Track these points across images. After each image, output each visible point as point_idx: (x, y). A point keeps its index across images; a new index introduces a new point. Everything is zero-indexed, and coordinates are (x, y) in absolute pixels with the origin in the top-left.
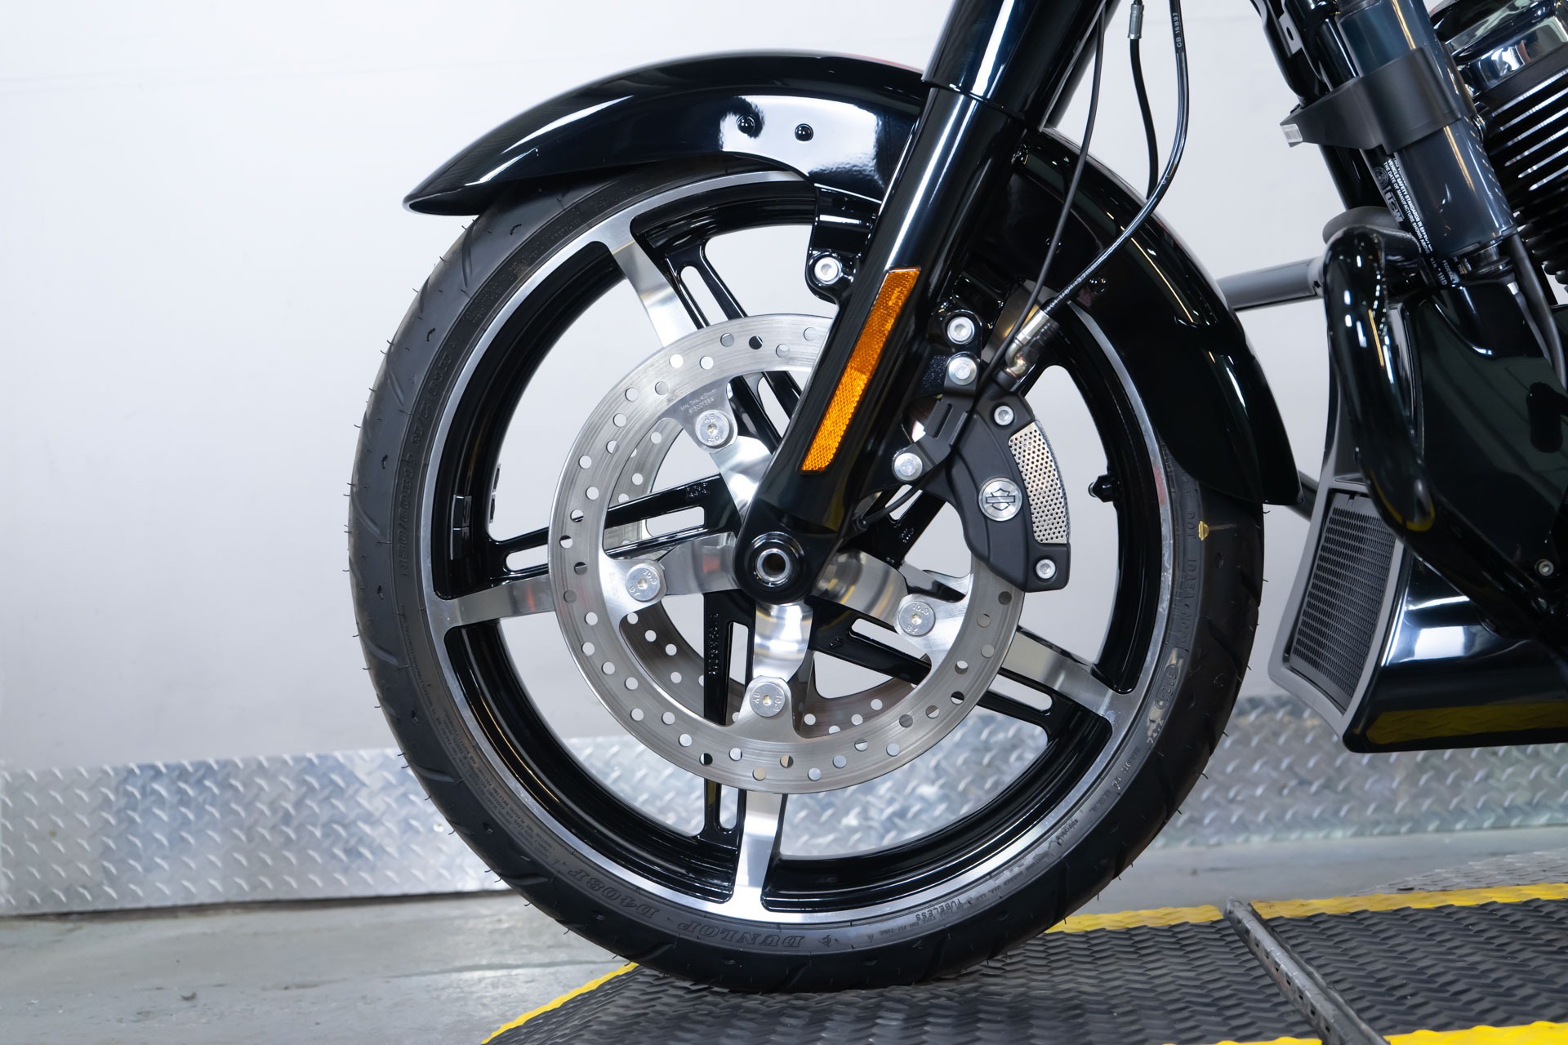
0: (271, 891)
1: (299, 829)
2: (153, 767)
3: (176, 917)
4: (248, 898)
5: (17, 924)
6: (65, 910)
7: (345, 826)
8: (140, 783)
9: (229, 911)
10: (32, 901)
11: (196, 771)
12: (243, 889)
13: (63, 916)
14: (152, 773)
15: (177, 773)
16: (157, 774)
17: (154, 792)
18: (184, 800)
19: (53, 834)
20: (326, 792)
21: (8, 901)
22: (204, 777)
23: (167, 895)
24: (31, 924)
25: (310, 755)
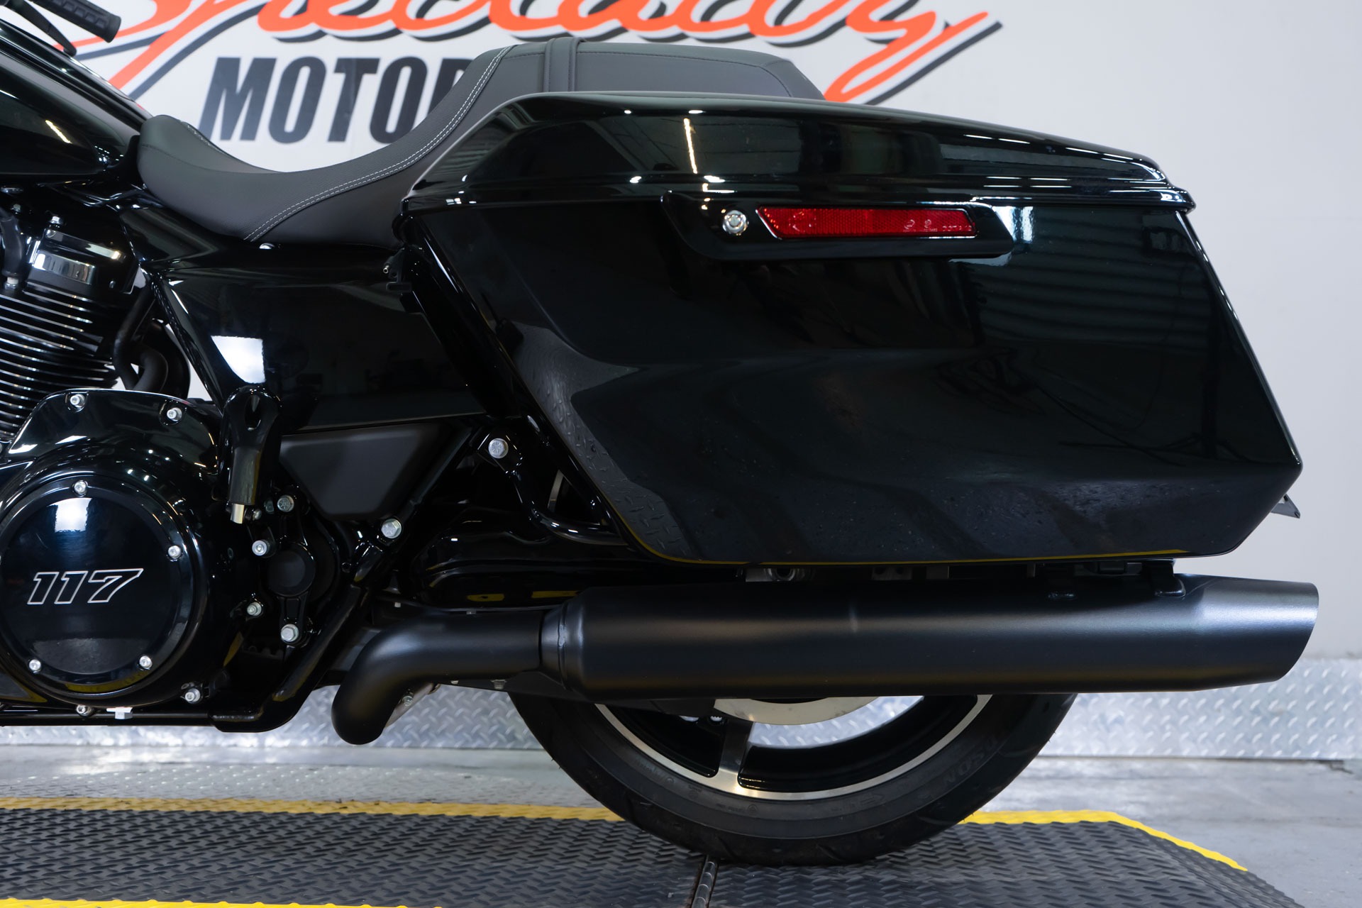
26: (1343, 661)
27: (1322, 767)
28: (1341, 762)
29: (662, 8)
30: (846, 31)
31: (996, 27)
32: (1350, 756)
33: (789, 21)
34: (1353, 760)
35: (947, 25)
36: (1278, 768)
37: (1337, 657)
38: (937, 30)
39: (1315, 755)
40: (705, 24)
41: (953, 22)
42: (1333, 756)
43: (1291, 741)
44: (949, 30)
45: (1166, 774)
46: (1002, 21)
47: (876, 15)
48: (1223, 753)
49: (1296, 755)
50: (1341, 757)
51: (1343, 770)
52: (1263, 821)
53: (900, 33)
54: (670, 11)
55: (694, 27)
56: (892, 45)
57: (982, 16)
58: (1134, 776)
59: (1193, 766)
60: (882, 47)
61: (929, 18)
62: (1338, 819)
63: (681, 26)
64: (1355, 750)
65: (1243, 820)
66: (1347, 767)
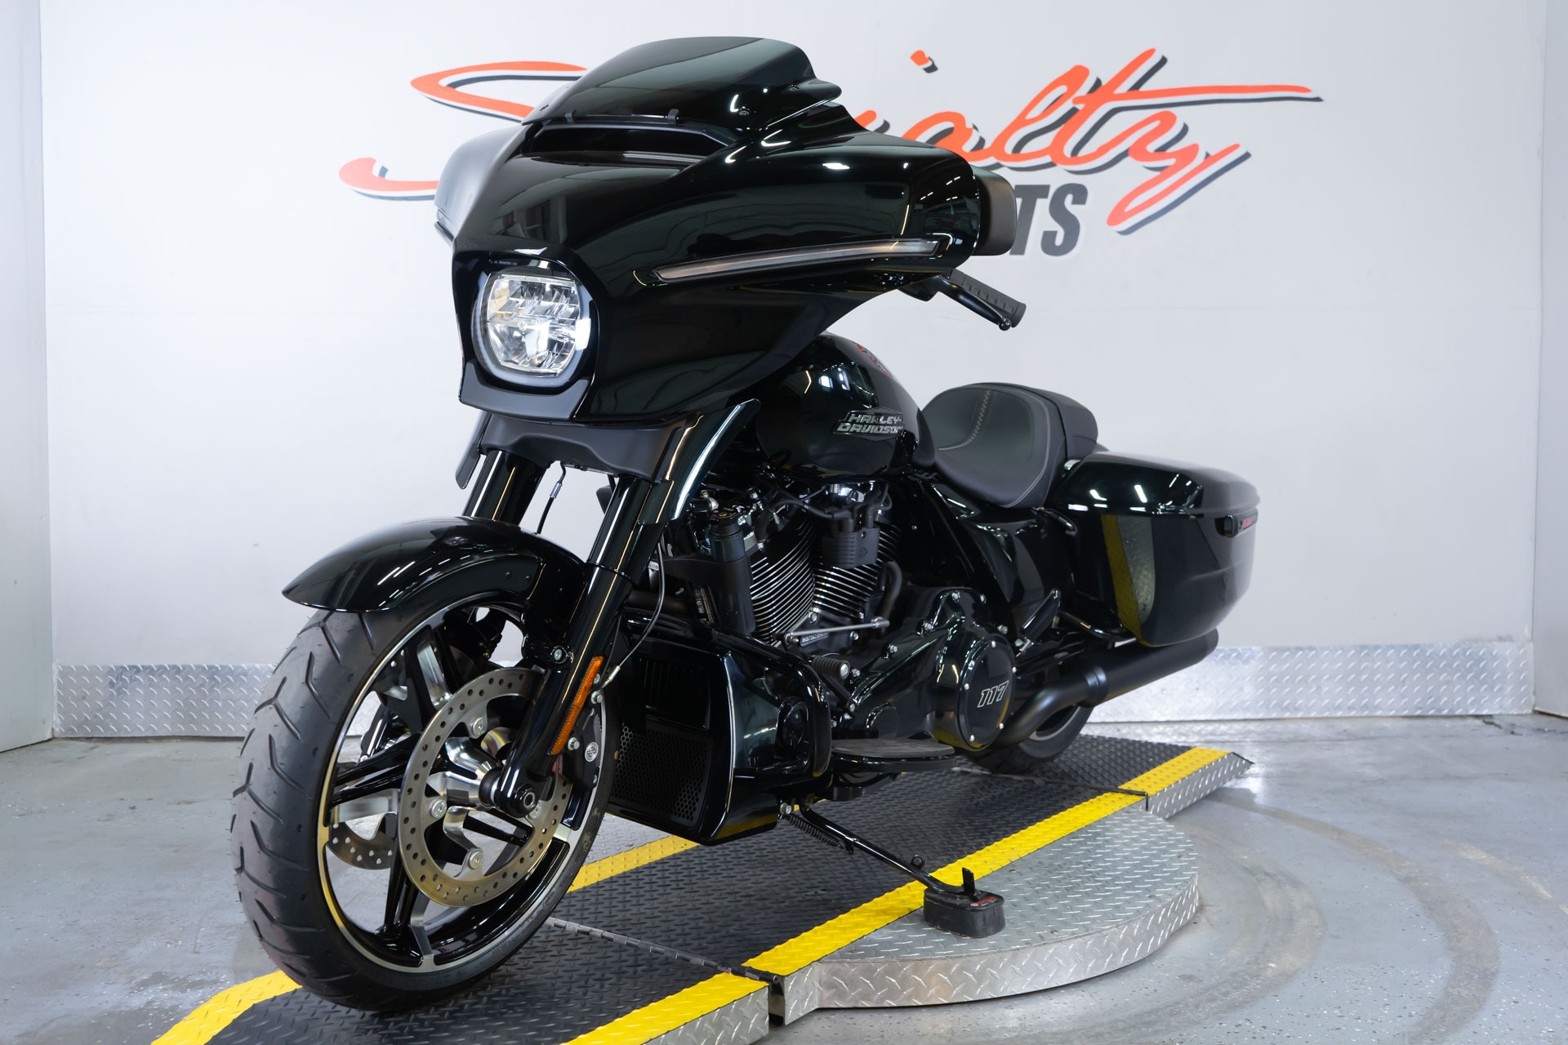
0: (195, 730)
1: (211, 701)
2: (136, 667)
3: (147, 742)
4: (184, 734)
5: (65, 742)
6: (90, 736)
7: (234, 701)
8: (129, 675)
9: (175, 740)
10: (73, 730)
11: (158, 670)
12: (182, 730)
13: (89, 739)
14: (135, 670)
15: (148, 670)
16: (138, 671)
17: (136, 680)
18: (152, 684)
19: (84, 698)
20: (225, 684)
21: (61, 730)
22: (162, 674)
23: (143, 731)
24: (72, 742)
25: (217, 665)
26: (1494, 643)
27: (1478, 722)
28: (1490, 716)
29: (982, 141)
30: (1128, 160)
31: (1247, 156)
32: (1497, 713)
33: (1083, 152)
34: (1499, 715)
35: (1208, 155)
36: (1447, 724)
37: (1490, 641)
38: (1200, 159)
39: (1472, 712)
40: (1016, 155)
41: (1212, 153)
42: (1485, 712)
43: (1455, 703)
44: (1209, 159)
45: (1372, 734)
46: (1250, 152)
47: (1152, 147)
48: (1406, 713)
49: (1458, 712)
50: (1490, 713)
51: (1492, 723)
52: (1458, 778)
53: (1170, 162)
54: (987, 145)
55: (1007, 158)
56: (1165, 171)
57: (1236, 147)
58: (1353, 737)
59: (1387, 724)
60: (1157, 174)
61: (1194, 149)
62: (1507, 775)
63: (997, 158)
64: (1501, 707)
65: (1447, 777)
66: (1496, 722)
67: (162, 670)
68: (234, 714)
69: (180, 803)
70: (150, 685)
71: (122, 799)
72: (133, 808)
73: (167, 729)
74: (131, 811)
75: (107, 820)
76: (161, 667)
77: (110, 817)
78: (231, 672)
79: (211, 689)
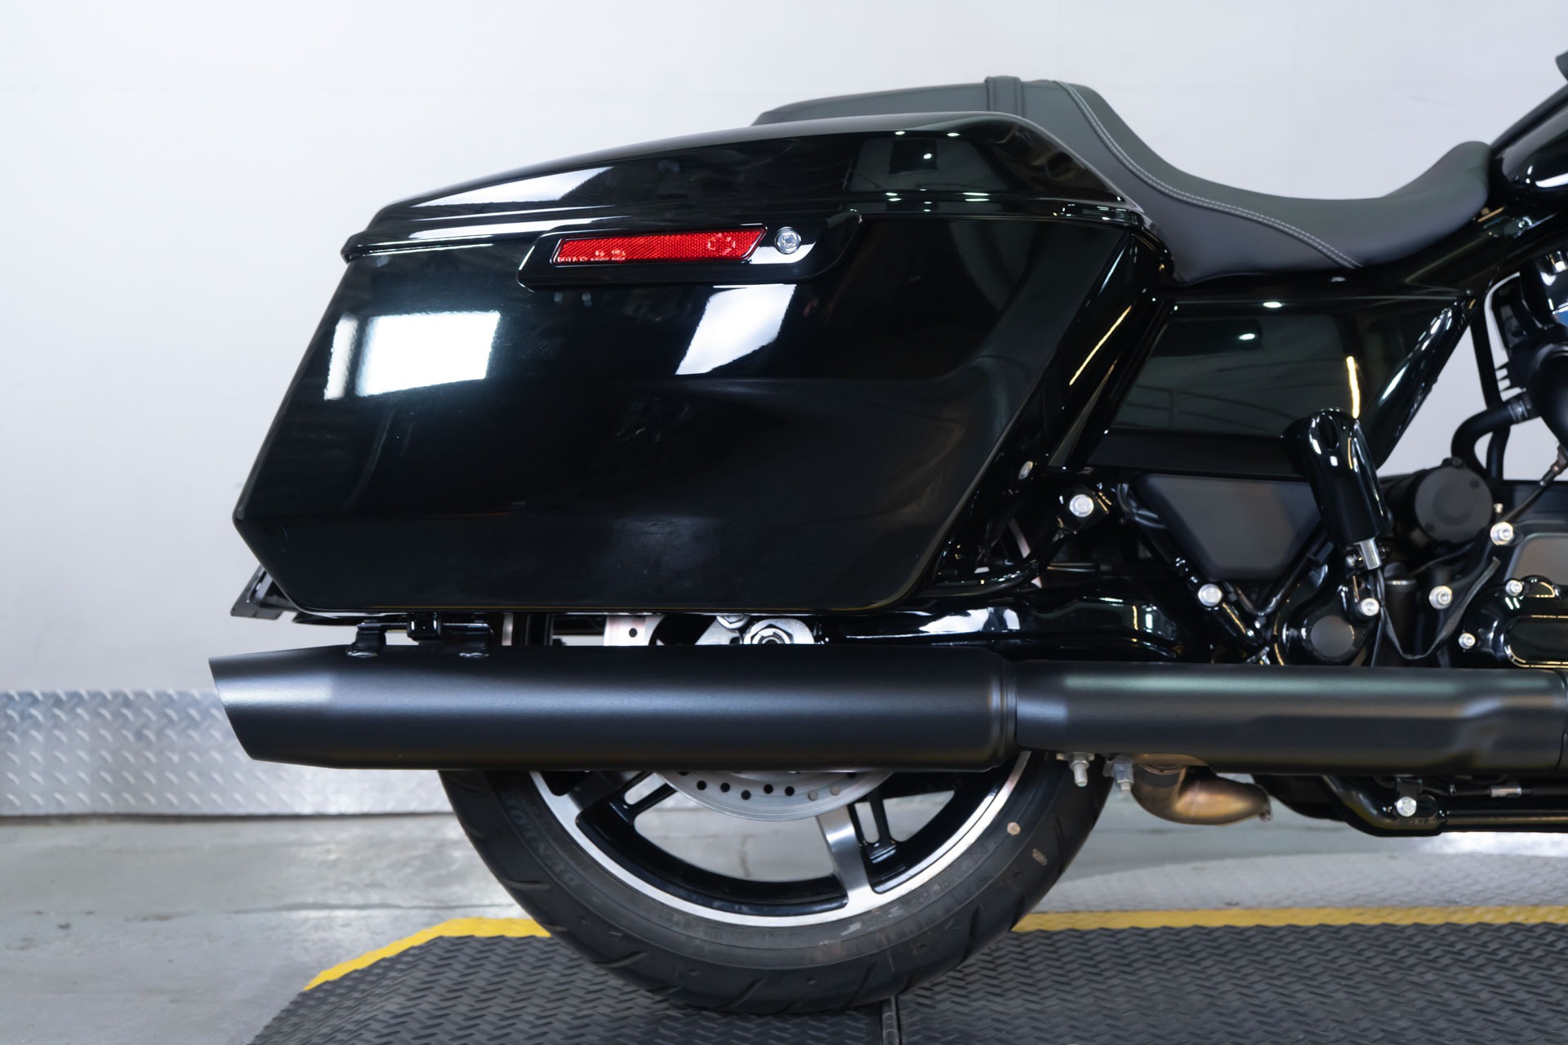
67: (75, 700)
68: (200, 774)
69: (145, 919)
70: (55, 726)
71: (39, 913)
72: (65, 927)
73: (81, 801)
74: (62, 933)
75: (22, 948)
76: (75, 696)
77: (28, 943)
78: (195, 703)
79: (160, 733)
